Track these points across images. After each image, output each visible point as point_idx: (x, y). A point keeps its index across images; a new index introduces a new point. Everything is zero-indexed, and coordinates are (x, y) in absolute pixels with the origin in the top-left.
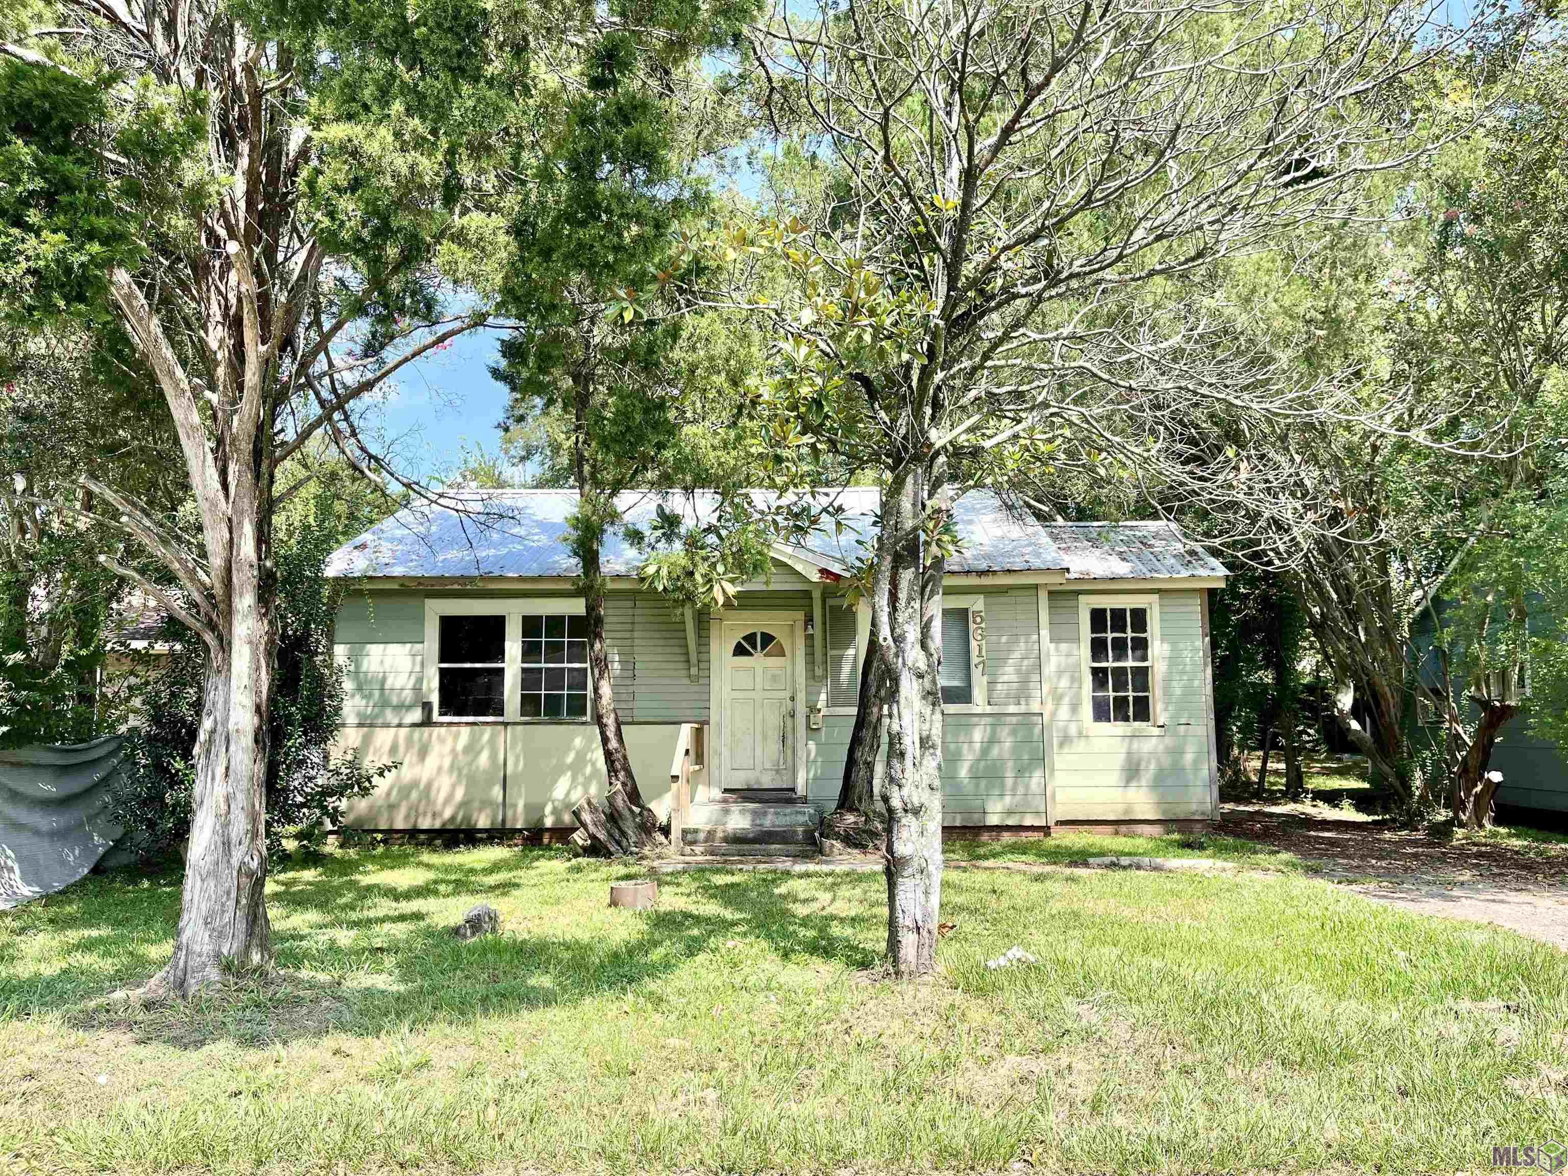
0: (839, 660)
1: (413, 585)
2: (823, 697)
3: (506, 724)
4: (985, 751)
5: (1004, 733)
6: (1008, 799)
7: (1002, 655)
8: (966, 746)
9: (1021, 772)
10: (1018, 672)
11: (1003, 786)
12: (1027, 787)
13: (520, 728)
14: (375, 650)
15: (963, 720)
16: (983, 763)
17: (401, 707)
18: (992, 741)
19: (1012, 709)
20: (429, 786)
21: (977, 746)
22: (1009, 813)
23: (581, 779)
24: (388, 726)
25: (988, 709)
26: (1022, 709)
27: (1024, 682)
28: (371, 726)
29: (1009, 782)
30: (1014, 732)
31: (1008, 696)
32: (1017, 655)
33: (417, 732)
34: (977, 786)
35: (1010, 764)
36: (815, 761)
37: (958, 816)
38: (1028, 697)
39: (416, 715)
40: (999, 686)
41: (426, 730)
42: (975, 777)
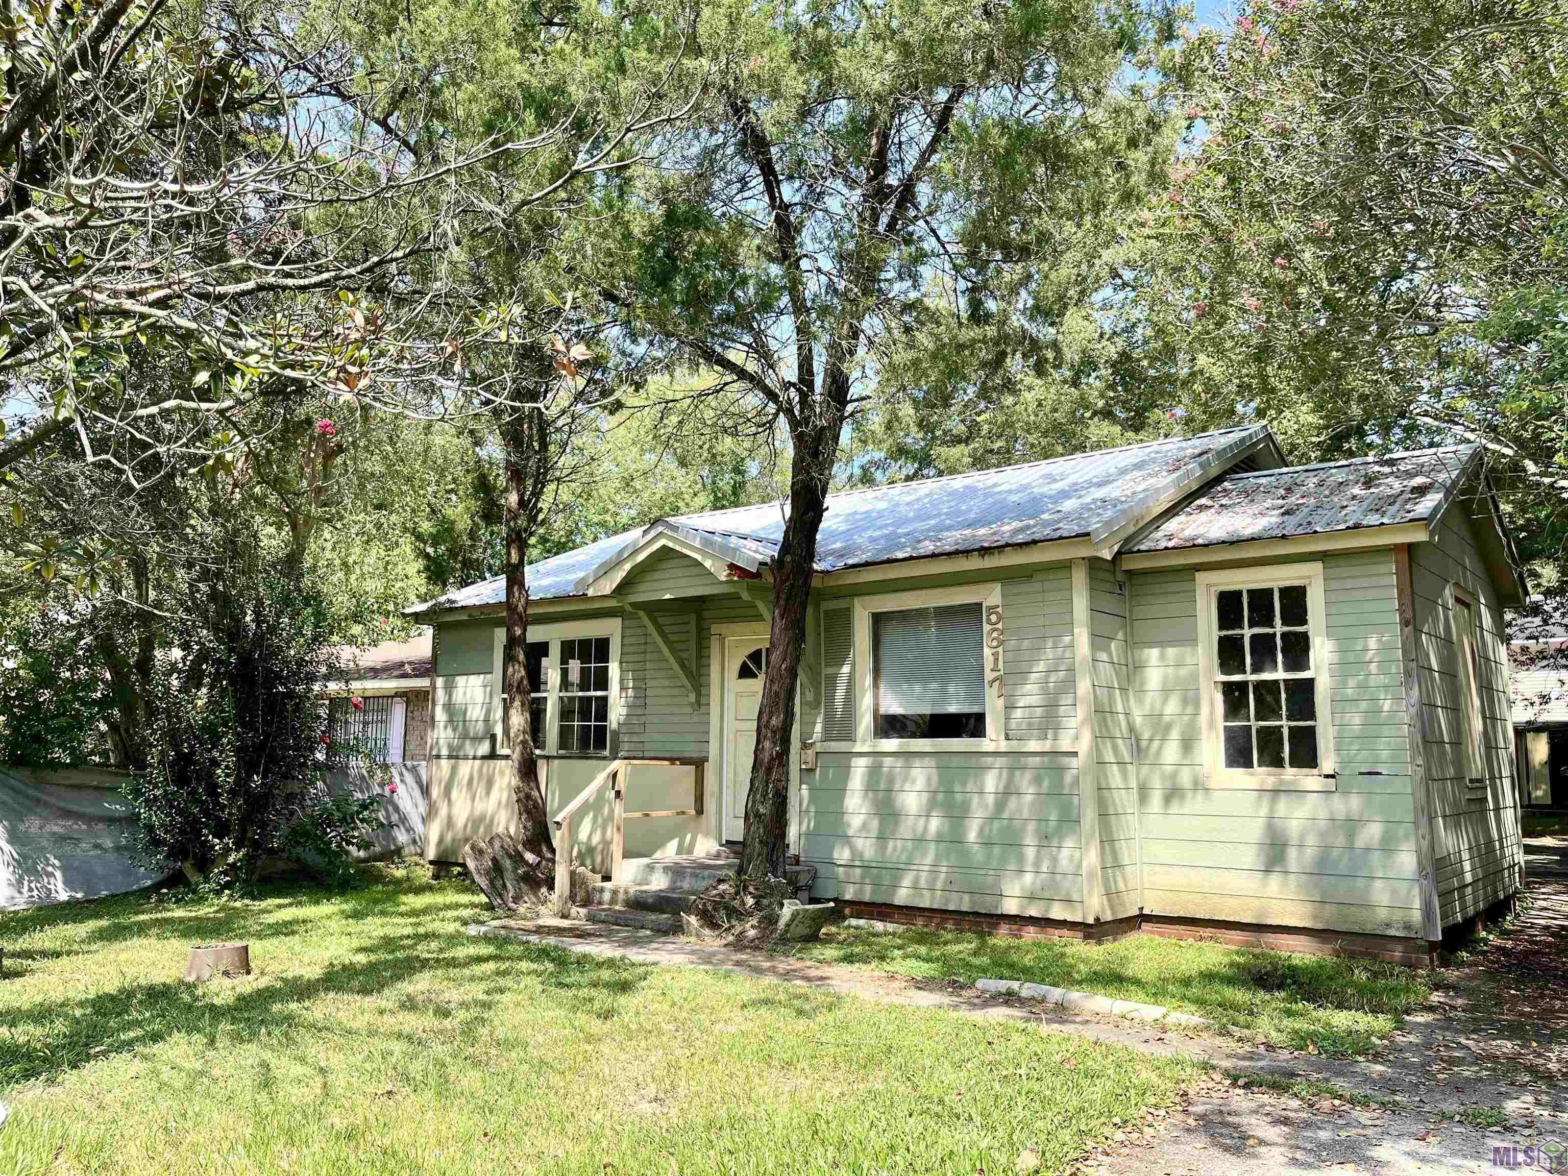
0: (832, 681)
2: (818, 728)
3: (548, 758)
4: (1000, 805)
5: (1025, 783)
6: (1028, 878)
7: (1024, 667)
8: (975, 799)
9: (1045, 839)
10: (1045, 691)
12: (1055, 860)
13: (556, 762)
15: (973, 761)
16: (996, 824)
17: (477, 739)
18: (1007, 793)
21: (990, 799)
22: (1032, 898)
24: (466, 758)
25: (1003, 746)
26: (1047, 746)
27: (1051, 707)
29: (1030, 853)
30: (1037, 780)
31: (1030, 727)
32: (1041, 666)
33: (486, 762)
34: (989, 856)
35: (1031, 827)
36: (807, 811)
38: (1057, 728)
39: (484, 748)
40: (1018, 713)
41: (492, 763)
42: (987, 844)
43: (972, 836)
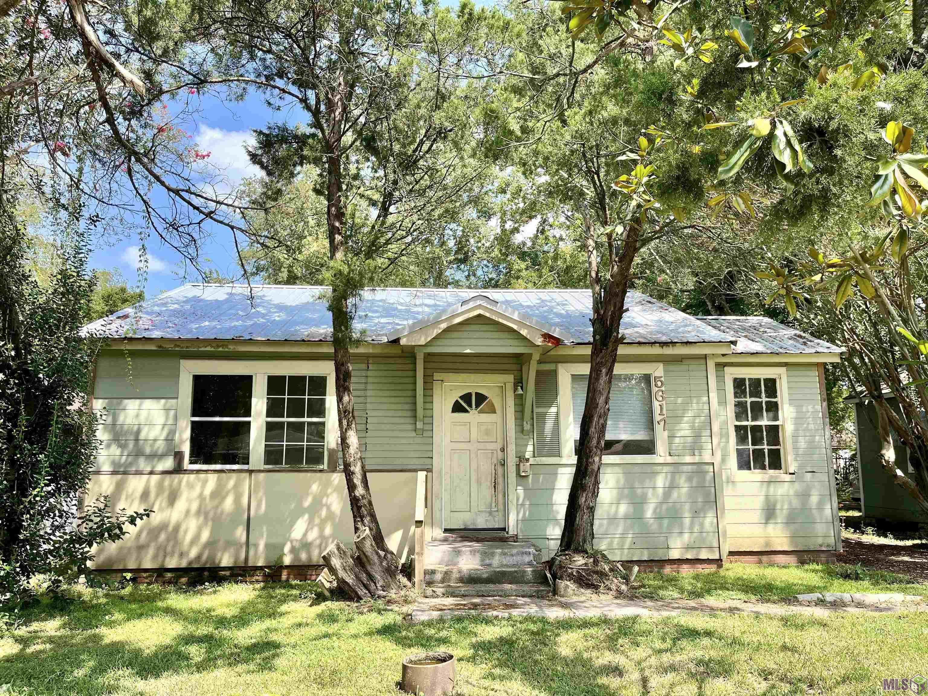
0: (542, 417)
1: (169, 346)
2: (530, 448)
3: (251, 472)
4: (667, 494)
5: (682, 481)
6: (686, 536)
7: (680, 413)
8: (650, 491)
9: (696, 513)
10: (693, 428)
11: (681, 525)
12: (702, 525)
13: (262, 475)
14: (132, 405)
15: (648, 469)
16: (664, 507)
17: (155, 456)
18: (672, 487)
19: (688, 459)
20: (177, 529)
21: (660, 491)
22: (688, 548)
23: (317, 521)
24: (139, 473)
25: (669, 460)
26: (697, 459)
27: (697, 436)
28: (125, 473)
29: (687, 521)
30: (689, 479)
31: (684, 448)
32: (690, 414)
33: (168, 478)
34: (660, 526)
35: (687, 507)
36: (523, 505)
37: (646, 552)
38: (701, 449)
39: (168, 463)
40: (677, 440)
41: (176, 478)
42: (659, 518)
43: (649, 513)
